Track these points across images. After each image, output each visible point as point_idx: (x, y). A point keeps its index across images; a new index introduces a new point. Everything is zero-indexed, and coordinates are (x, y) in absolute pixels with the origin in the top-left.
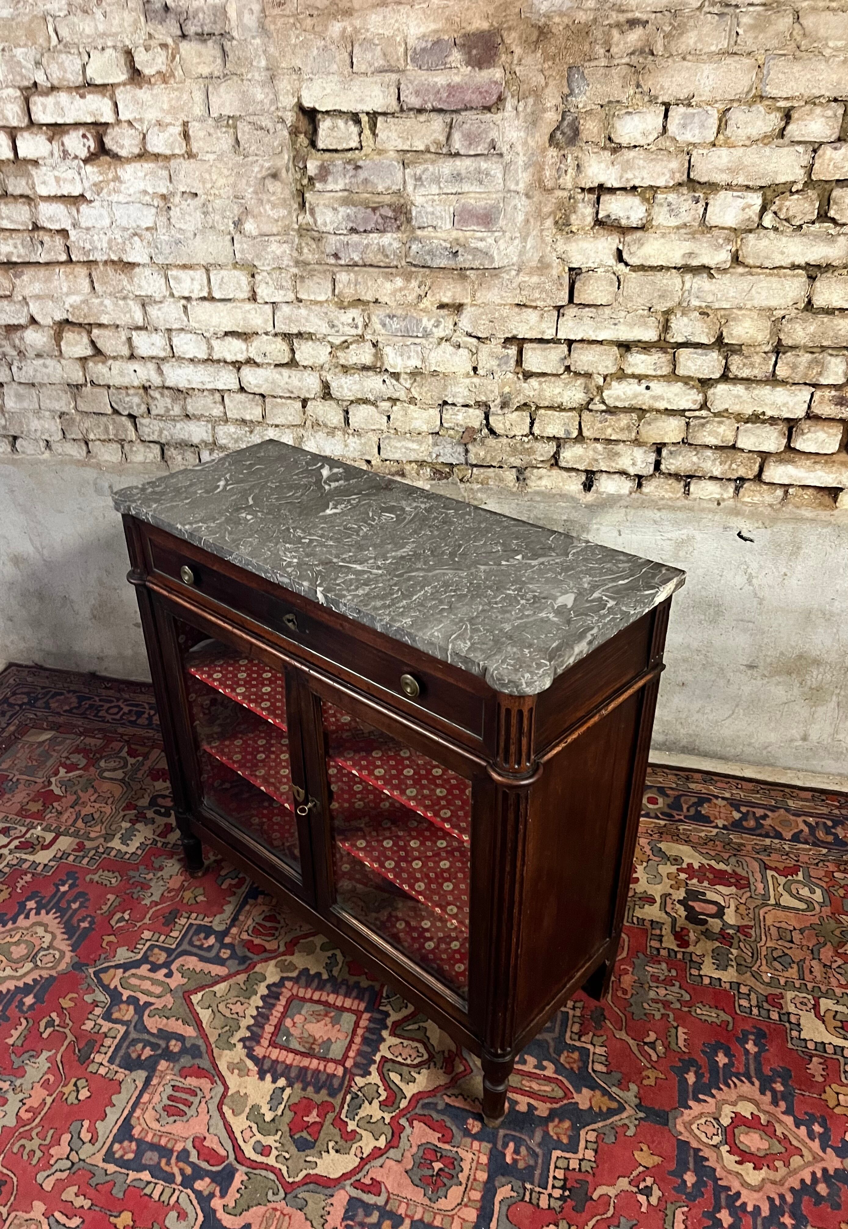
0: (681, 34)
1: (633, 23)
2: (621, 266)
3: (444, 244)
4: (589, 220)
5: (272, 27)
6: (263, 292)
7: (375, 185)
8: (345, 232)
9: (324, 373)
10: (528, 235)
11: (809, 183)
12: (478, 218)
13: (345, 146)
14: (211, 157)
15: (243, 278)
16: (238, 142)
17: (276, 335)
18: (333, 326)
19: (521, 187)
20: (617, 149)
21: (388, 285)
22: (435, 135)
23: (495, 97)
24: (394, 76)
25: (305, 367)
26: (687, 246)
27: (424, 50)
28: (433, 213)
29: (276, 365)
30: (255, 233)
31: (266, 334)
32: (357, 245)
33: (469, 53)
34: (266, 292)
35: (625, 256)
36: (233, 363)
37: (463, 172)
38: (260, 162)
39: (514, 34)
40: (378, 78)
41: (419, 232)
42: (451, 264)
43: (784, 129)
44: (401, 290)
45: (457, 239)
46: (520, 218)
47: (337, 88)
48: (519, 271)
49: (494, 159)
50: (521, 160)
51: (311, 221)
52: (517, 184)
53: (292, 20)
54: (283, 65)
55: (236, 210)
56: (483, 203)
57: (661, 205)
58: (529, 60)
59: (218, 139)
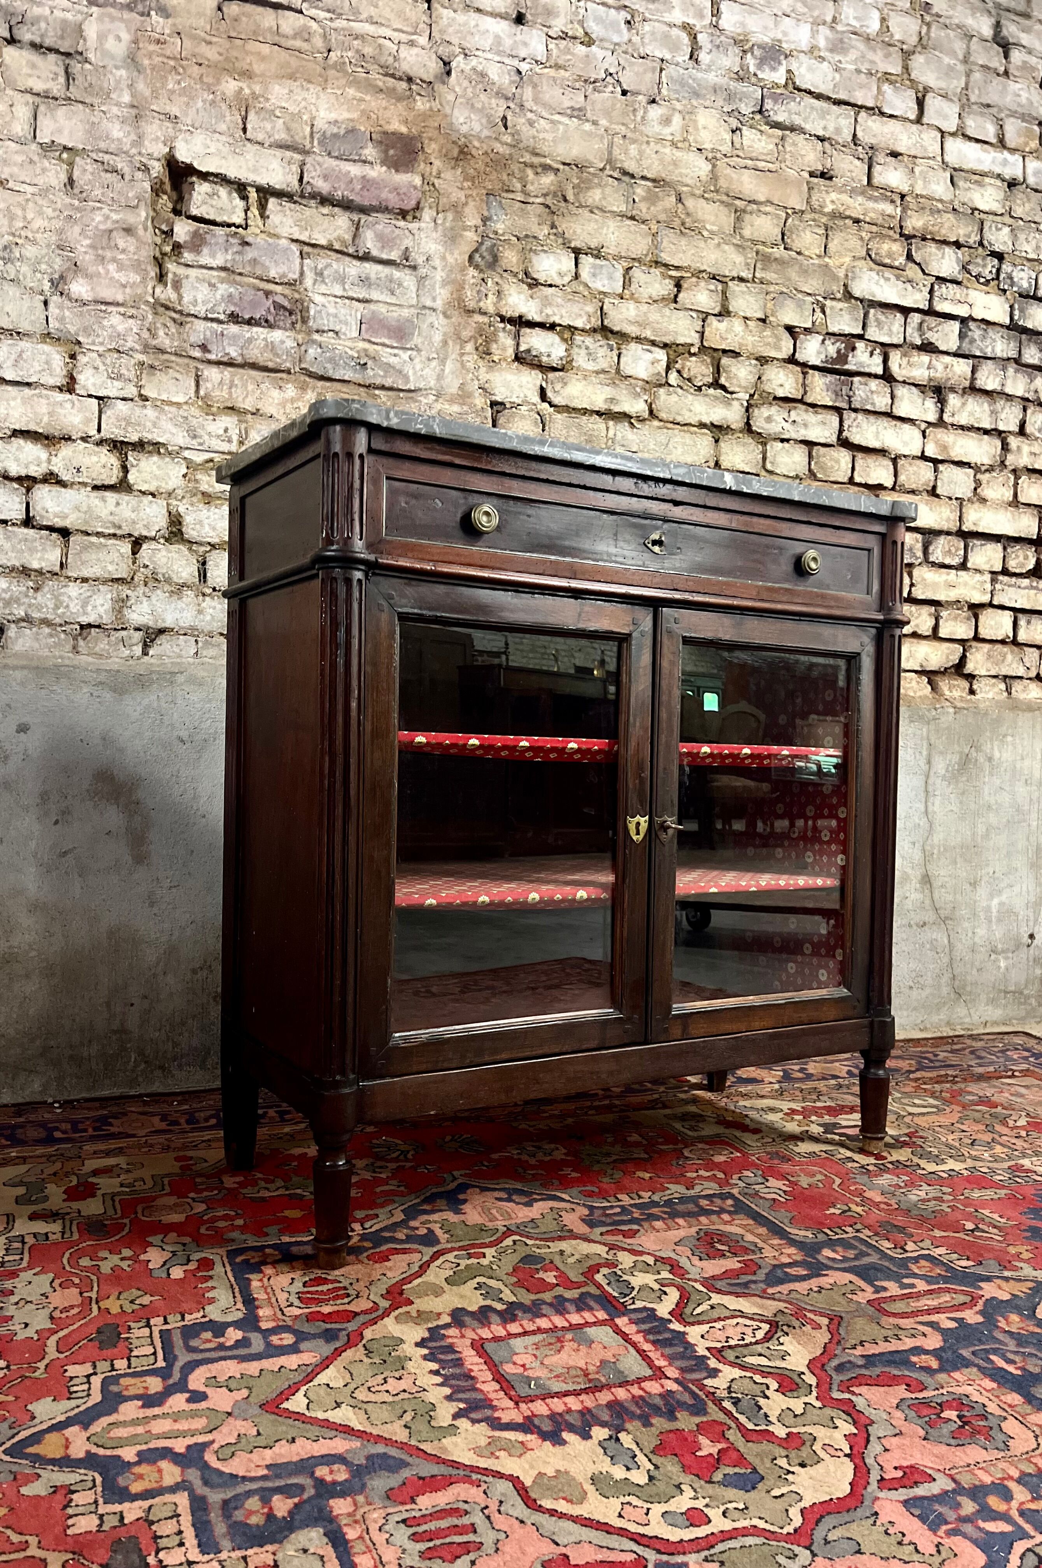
0: (588, 188)
1: (546, 168)
2: (546, 405)
3: (350, 352)
4: (510, 353)
5: (146, 62)
6: (87, 380)
7: (267, 269)
8: (222, 317)
9: (174, 502)
10: (446, 358)
11: (703, 349)
12: (389, 330)
13: (225, 218)
14: (30, 189)
15: (57, 358)
16: (71, 182)
17: (100, 443)
18: (195, 437)
19: (439, 304)
20: (534, 284)
21: (275, 393)
22: (339, 232)
23: (413, 203)
24: (298, 157)
25: (144, 493)
26: (608, 392)
27: (335, 136)
28: (336, 316)
29: (96, 488)
30: (87, 296)
31: (85, 439)
32: (235, 337)
33: (386, 152)
34: (92, 380)
35: (549, 394)
36: (19, 479)
37: (373, 276)
38: (106, 210)
39: (434, 146)
40: (279, 153)
41: (316, 336)
42: (357, 377)
43: (676, 296)
44: (292, 400)
45: (366, 350)
46: (438, 338)
47: (226, 149)
48: (438, 396)
49: (407, 271)
50: (439, 275)
51: (173, 296)
52: (434, 299)
53: (172, 63)
54: (154, 107)
55: (58, 264)
56: (395, 314)
57: (579, 347)
58: (448, 175)
59: (44, 170)
